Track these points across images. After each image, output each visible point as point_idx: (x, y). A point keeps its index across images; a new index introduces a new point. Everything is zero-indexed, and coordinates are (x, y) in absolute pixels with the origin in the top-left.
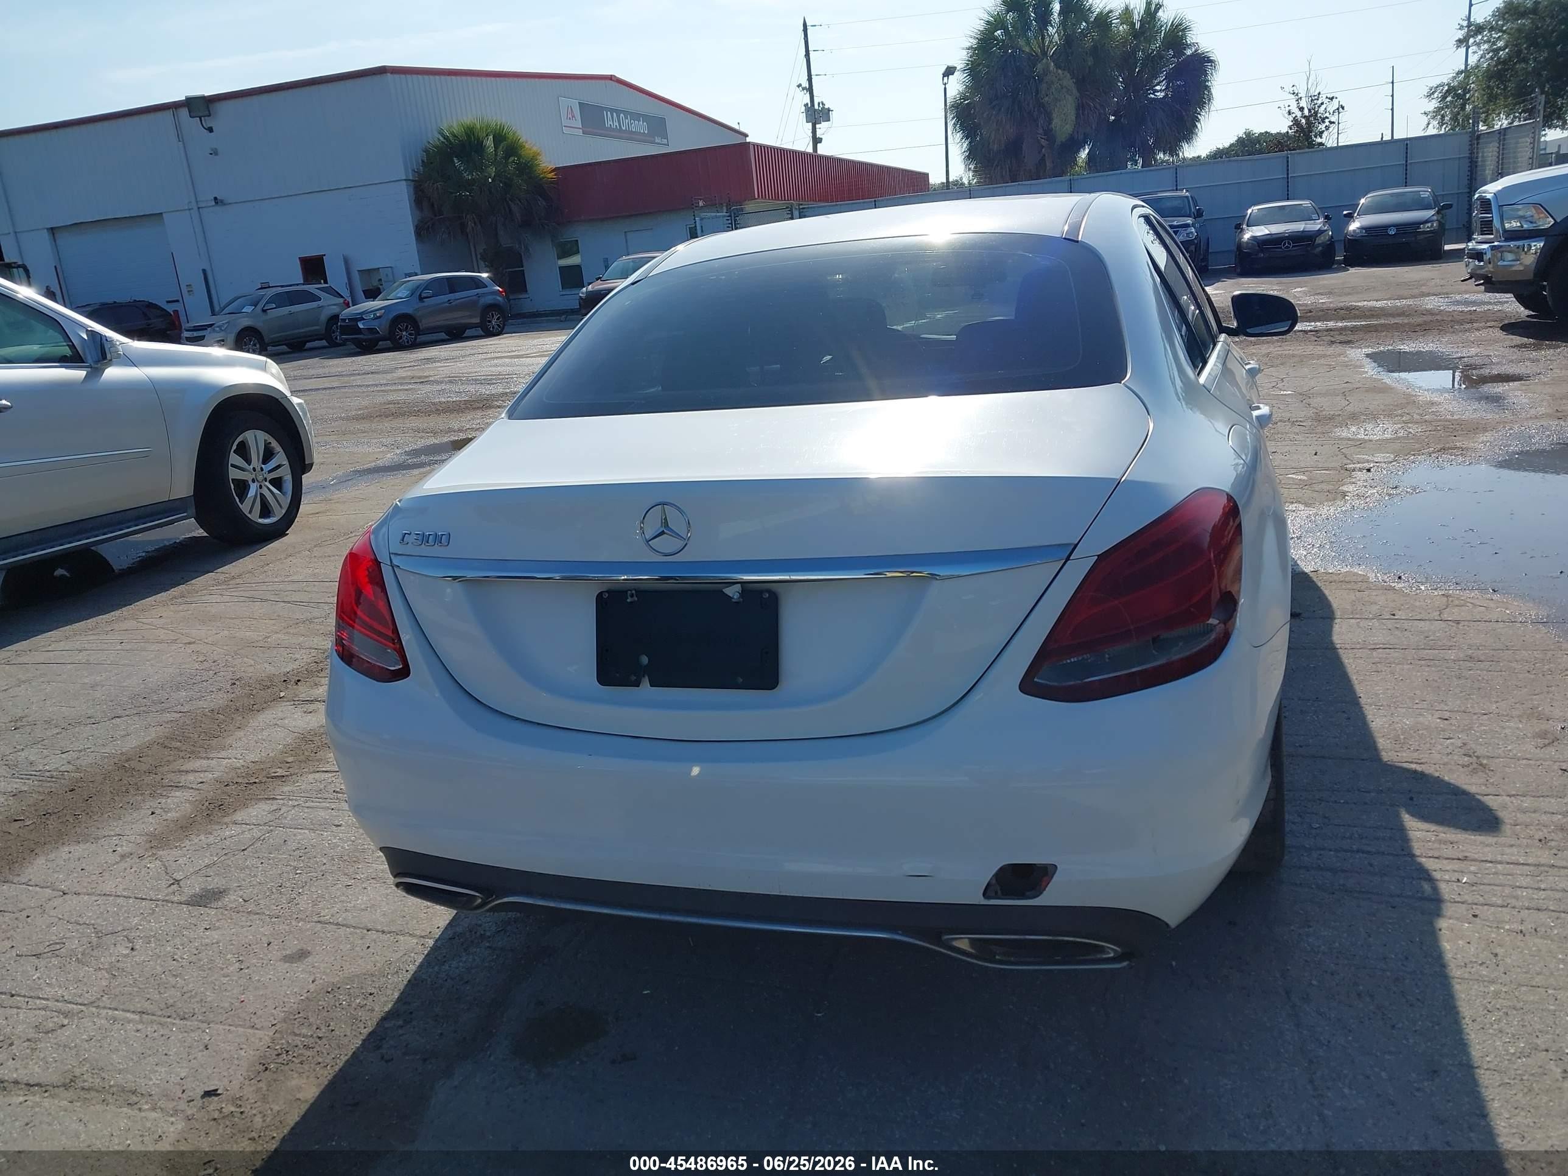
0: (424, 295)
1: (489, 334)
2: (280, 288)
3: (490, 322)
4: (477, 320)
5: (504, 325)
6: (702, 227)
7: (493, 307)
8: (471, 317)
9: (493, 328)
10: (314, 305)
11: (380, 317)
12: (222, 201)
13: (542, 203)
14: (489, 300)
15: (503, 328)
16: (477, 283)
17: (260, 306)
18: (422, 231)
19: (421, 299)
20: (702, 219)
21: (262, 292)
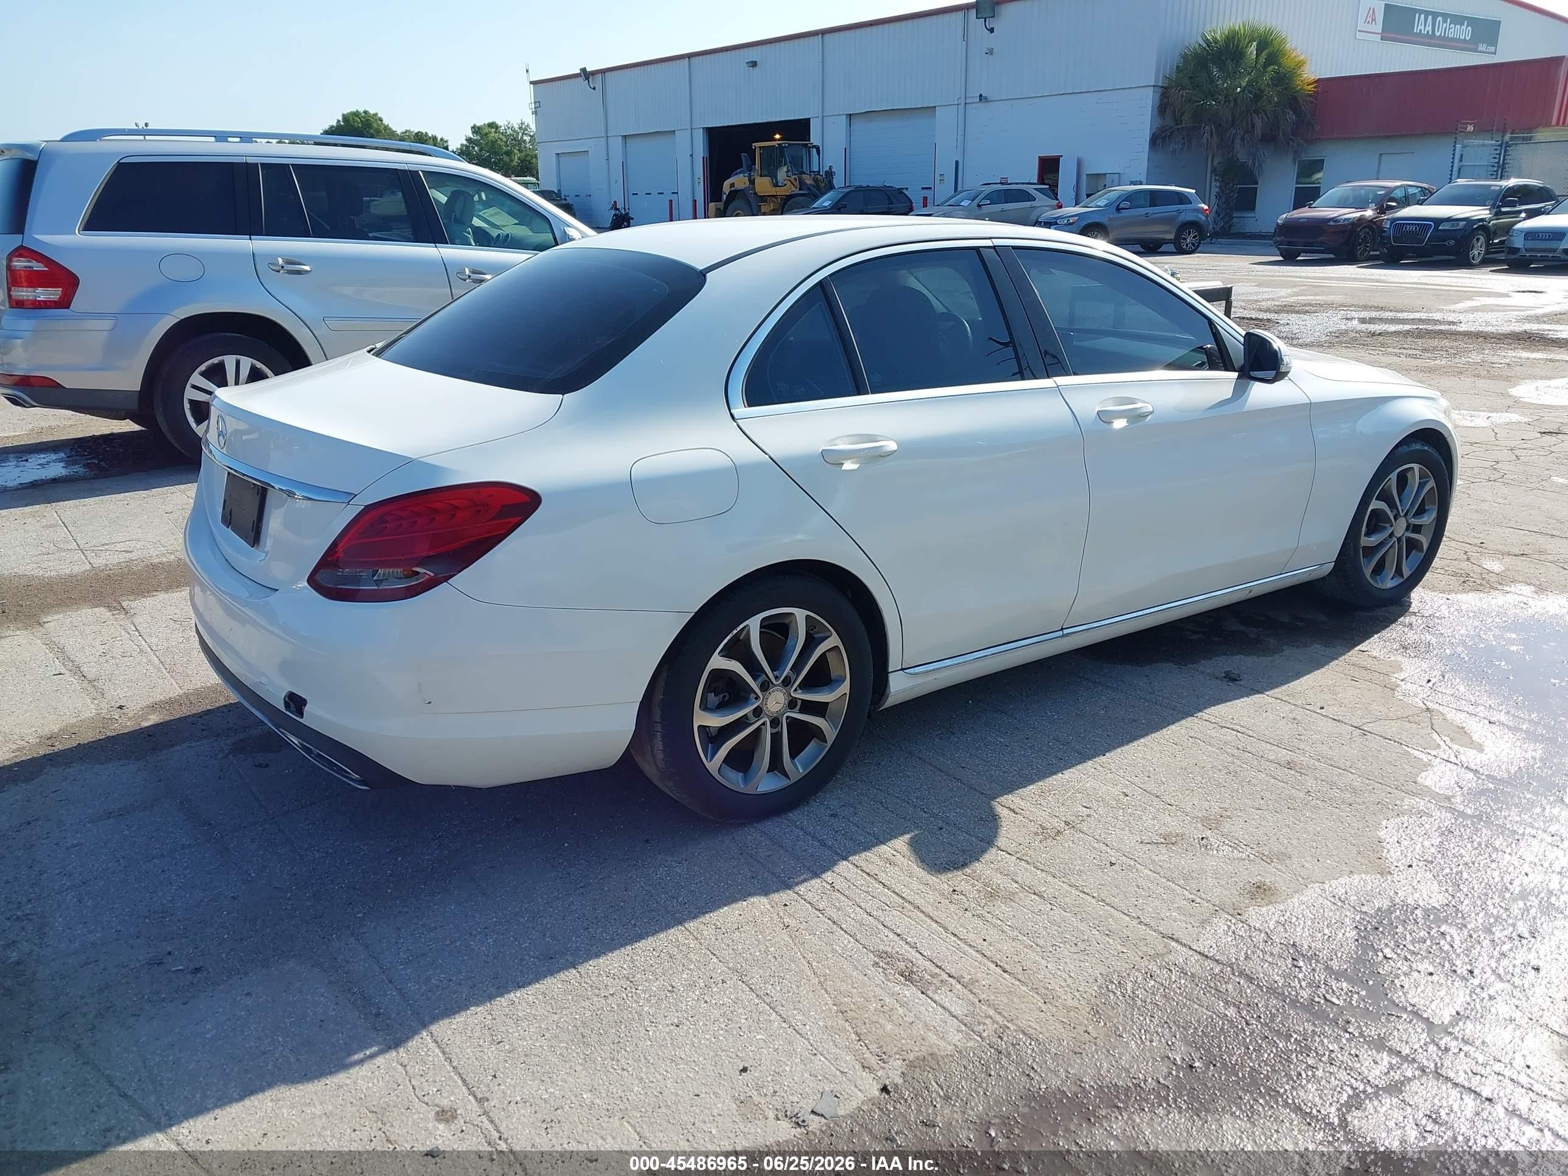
0: (1122, 206)
1: (1181, 251)
2: (999, 185)
3: (1184, 239)
4: (1171, 236)
5: (1200, 243)
6: (1462, 155)
7: (1194, 225)
8: (1165, 232)
9: (1187, 245)
10: (1028, 204)
11: (1073, 223)
12: (986, 98)
13: (1291, 116)
14: (1190, 217)
15: (1198, 246)
16: (1181, 199)
17: (976, 202)
18: (1157, 140)
19: (1118, 209)
20: (1464, 147)
21: (984, 188)
